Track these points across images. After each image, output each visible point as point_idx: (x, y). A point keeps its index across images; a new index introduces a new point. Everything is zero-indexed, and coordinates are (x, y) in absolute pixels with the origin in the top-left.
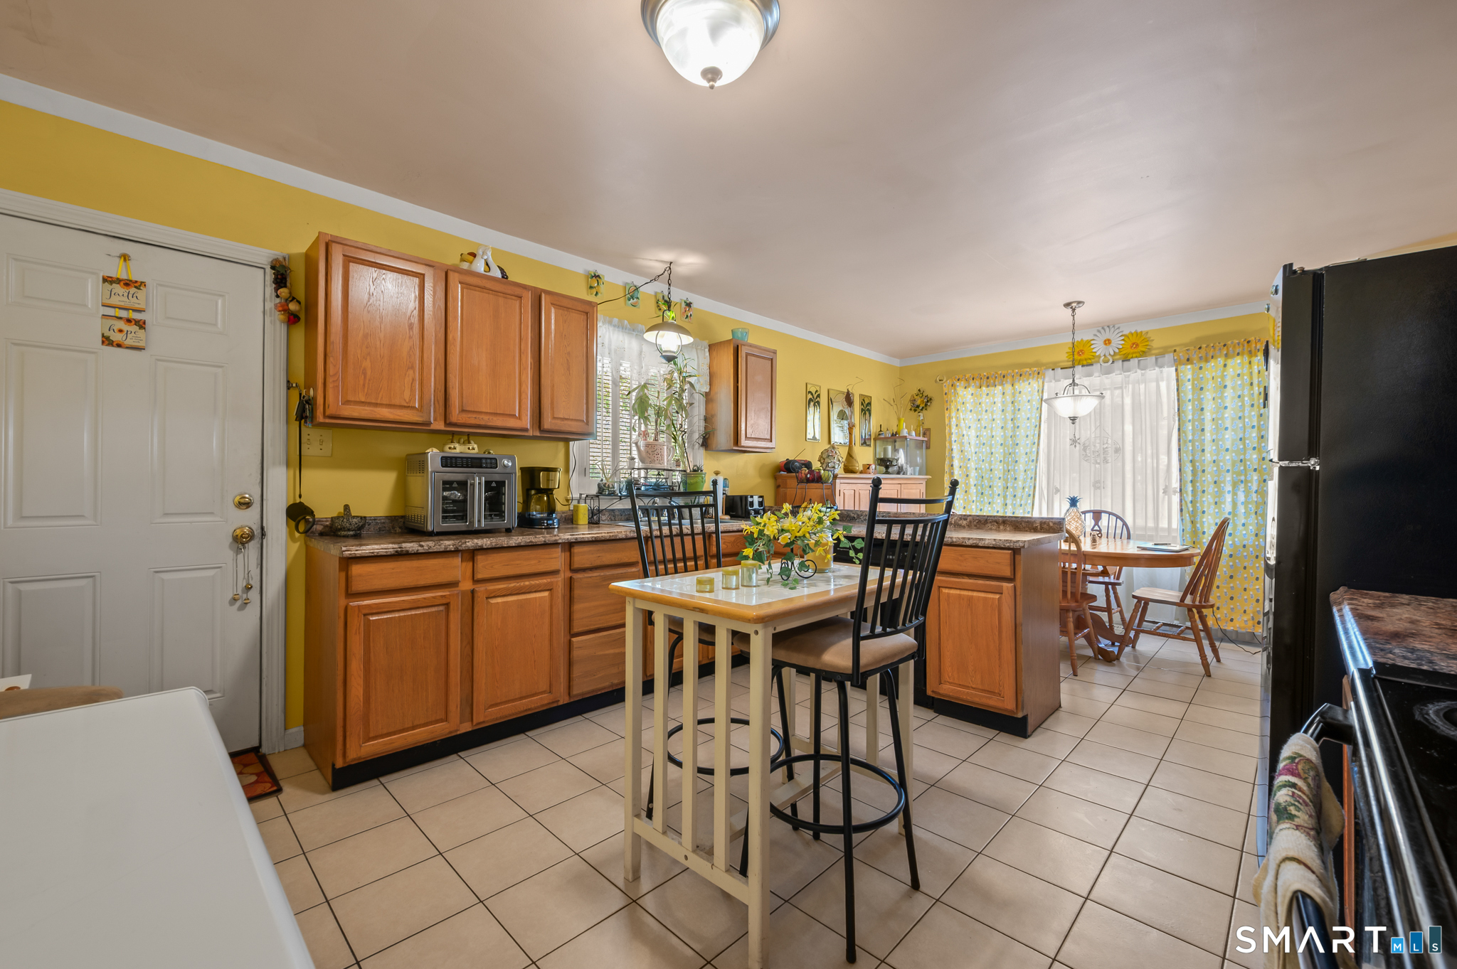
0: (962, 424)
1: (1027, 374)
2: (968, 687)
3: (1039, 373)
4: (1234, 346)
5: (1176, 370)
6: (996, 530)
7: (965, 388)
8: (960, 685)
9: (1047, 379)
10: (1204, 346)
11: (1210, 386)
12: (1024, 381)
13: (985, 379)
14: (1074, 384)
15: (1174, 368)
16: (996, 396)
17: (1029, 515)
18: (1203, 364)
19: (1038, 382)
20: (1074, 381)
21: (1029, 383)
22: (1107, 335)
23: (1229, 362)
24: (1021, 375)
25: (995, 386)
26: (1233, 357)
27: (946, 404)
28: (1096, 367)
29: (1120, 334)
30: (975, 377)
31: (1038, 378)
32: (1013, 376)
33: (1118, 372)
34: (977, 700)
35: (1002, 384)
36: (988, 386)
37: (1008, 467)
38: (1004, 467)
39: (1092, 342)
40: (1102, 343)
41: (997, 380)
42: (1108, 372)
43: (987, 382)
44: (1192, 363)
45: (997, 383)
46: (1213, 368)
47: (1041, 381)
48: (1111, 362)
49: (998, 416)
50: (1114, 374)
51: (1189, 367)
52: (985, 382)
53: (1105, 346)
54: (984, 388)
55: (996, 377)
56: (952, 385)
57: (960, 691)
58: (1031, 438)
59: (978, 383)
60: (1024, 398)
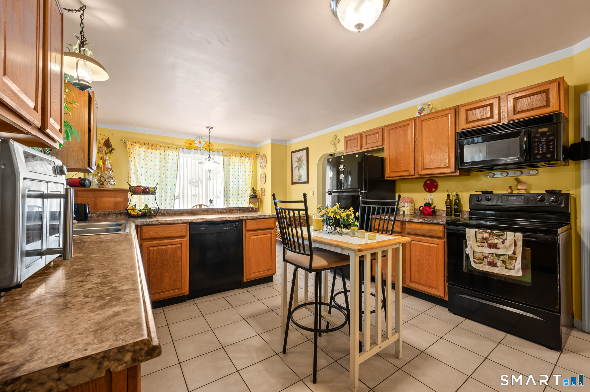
0: (137, 165)
1: (172, 148)
2: (261, 271)
3: (177, 149)
4: (237, 154)
5: (223, 158)
6: (237, 213)
7: (140, 147)
8: (258, 272)
9: (180, 152)
10: (230, 152)
11: (231, 164)
12: (170, 150)
13: (151, 146)
14: (209, 157)
15: (222, 157)
16: (156, 155)
17: (172, 208)
18: (230, 157)
19: (176, 152)
20: (209, 156)
21: (173, 152)
22: (200, 140)
23: (236, 158)
24: (169, 148)
25: (156, 150)
26: (237, 157)
27: (128, 154)
28: (199, 151)
29: (204, 141)
30: (145, 143)
31: (176, 150)
32: (165, 147)
33: (206, 155)
34: (264, 275)
35: (159, 149)
36: (152, 149)
37: (162, 187)
38: (160, 187)
39: (195, 141)
40: (198, 142)
41: (157, 147)
42: (202, 154)
43: (152, 147)
44: (227, 156)
45: (157, 148)
46: (232, 159)
47: (178, 152)
48: (204, 150)
49: (158, 163)
50: (205, 155)
51: (226, 157)
52: (151, 147)
53: (199, 144)
54: (150, 150)
55: (157, 146)
56: (132, 145)
57: (258, 274)
58: (173, 175)
59: (147, 146)
60: (170, 157)
